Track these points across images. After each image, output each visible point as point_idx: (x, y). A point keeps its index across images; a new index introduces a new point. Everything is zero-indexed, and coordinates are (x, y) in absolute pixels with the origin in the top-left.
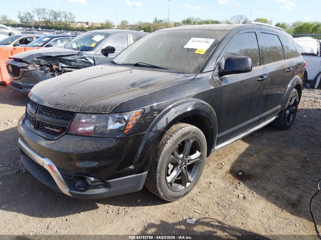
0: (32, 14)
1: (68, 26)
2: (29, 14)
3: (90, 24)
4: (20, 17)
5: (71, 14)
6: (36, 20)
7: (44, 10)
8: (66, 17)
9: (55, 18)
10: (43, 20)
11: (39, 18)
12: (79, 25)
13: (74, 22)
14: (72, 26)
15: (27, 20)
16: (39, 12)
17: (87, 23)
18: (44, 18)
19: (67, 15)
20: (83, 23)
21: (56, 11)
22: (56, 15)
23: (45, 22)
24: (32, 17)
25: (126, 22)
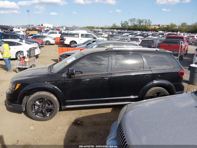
0: (128, 22)
1: (146, 28)
2: (126, 22)
3: (161, 26)
4: (121, 24)
5: (149, 21)
6: (129, 25)
7: (134, 19)
8: (146, 22)
9: (140, 23)
10: (133, 25)
11: (131, 24)
12: (153, 27)
13: (150, 25)
14: (149, 27)
15: (125, 26)
16: (131, 20)
17: (159, 26)
18: (134, 24)
19: (147, 22)
20: (156, 25)
21: (141, 20)
22: (140, 22)
23: (134, 26)
24: (128, 23)
25: (185, 23)
